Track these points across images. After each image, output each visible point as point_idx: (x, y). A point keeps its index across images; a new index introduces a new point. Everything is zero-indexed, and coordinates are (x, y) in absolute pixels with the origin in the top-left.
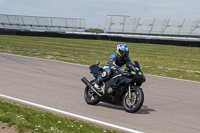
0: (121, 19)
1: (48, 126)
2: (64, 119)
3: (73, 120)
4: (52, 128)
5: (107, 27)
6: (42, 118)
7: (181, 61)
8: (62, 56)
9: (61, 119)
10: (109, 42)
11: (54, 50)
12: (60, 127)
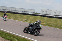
5: (42, 12)
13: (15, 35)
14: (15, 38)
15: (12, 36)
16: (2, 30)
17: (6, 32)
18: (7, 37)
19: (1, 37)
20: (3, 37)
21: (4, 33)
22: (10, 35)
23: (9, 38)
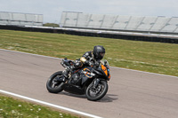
0: (75, 16)
1: (10, 110)
2: (24, 103)
3: (32, 104)
4: (13, 112)
6: (4, 102)
7: (128, 52)
8: (22, 47)
9: (21, 103)
10: (64, 35)
11: (15, 41)
12: (20, 110)
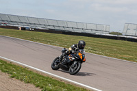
10: (126, 42)
13: (64, 81)
14: (64, 87)
15: (59, 82)
16: (37, 71)
17: (44, 74)
18: (46, 85)
19: (34, 84)
20: (38, 86)
21: (40, 76)
22: (53, 80)
23: (50, 87)
